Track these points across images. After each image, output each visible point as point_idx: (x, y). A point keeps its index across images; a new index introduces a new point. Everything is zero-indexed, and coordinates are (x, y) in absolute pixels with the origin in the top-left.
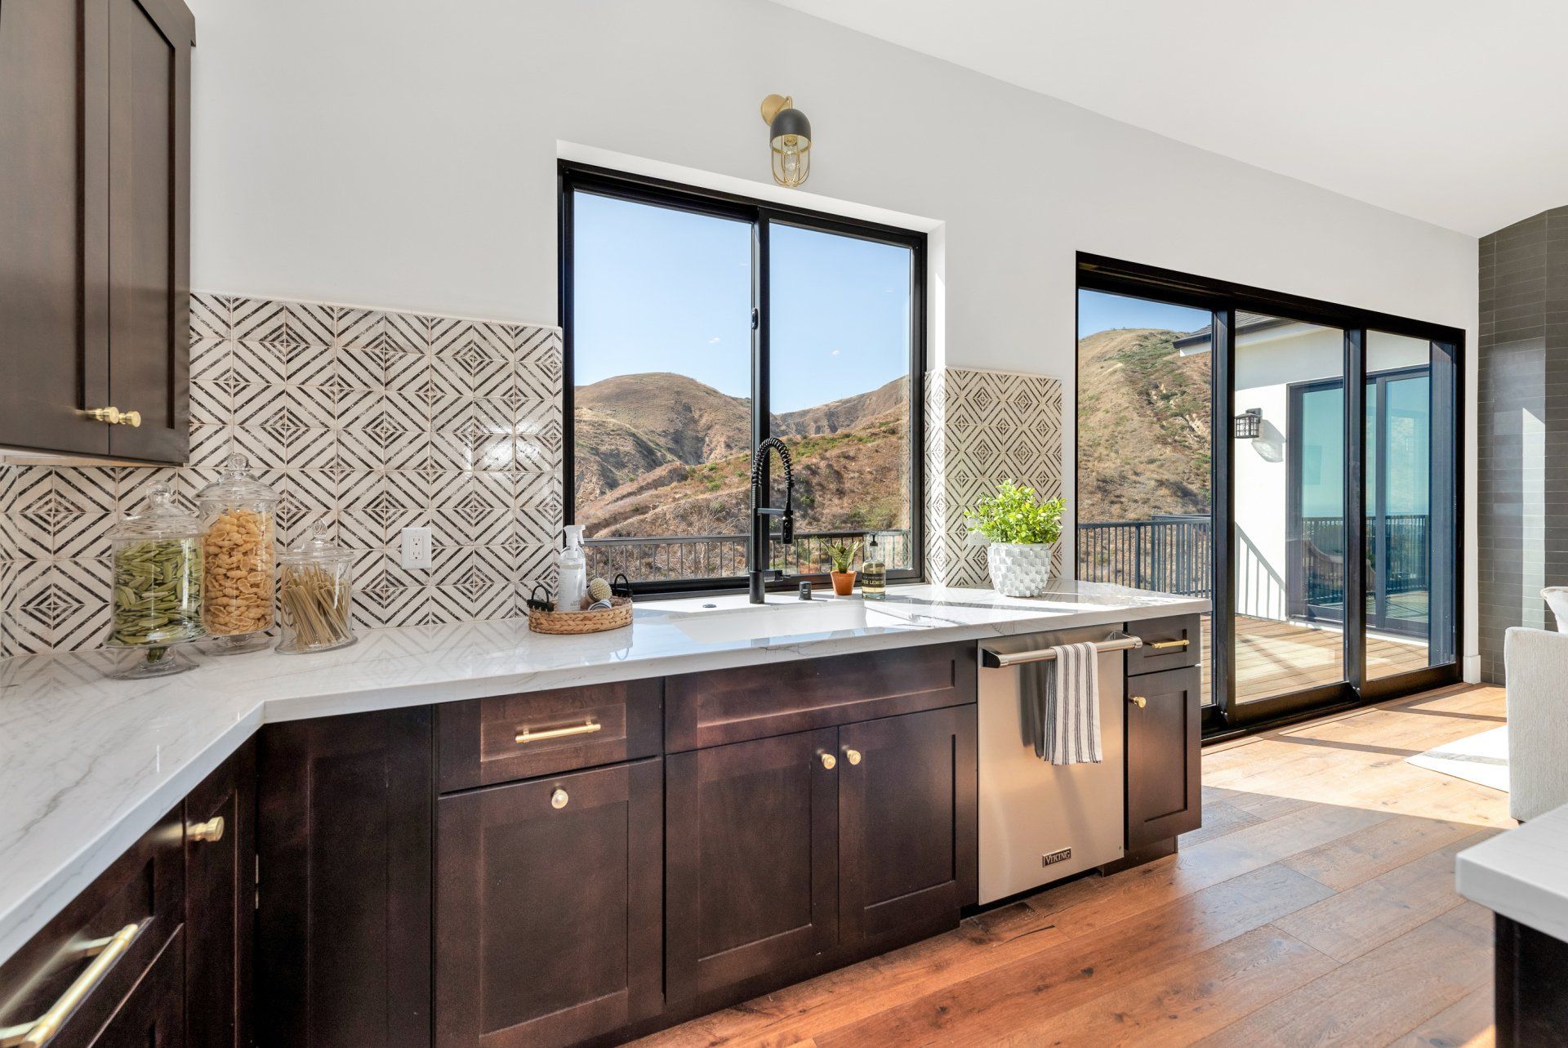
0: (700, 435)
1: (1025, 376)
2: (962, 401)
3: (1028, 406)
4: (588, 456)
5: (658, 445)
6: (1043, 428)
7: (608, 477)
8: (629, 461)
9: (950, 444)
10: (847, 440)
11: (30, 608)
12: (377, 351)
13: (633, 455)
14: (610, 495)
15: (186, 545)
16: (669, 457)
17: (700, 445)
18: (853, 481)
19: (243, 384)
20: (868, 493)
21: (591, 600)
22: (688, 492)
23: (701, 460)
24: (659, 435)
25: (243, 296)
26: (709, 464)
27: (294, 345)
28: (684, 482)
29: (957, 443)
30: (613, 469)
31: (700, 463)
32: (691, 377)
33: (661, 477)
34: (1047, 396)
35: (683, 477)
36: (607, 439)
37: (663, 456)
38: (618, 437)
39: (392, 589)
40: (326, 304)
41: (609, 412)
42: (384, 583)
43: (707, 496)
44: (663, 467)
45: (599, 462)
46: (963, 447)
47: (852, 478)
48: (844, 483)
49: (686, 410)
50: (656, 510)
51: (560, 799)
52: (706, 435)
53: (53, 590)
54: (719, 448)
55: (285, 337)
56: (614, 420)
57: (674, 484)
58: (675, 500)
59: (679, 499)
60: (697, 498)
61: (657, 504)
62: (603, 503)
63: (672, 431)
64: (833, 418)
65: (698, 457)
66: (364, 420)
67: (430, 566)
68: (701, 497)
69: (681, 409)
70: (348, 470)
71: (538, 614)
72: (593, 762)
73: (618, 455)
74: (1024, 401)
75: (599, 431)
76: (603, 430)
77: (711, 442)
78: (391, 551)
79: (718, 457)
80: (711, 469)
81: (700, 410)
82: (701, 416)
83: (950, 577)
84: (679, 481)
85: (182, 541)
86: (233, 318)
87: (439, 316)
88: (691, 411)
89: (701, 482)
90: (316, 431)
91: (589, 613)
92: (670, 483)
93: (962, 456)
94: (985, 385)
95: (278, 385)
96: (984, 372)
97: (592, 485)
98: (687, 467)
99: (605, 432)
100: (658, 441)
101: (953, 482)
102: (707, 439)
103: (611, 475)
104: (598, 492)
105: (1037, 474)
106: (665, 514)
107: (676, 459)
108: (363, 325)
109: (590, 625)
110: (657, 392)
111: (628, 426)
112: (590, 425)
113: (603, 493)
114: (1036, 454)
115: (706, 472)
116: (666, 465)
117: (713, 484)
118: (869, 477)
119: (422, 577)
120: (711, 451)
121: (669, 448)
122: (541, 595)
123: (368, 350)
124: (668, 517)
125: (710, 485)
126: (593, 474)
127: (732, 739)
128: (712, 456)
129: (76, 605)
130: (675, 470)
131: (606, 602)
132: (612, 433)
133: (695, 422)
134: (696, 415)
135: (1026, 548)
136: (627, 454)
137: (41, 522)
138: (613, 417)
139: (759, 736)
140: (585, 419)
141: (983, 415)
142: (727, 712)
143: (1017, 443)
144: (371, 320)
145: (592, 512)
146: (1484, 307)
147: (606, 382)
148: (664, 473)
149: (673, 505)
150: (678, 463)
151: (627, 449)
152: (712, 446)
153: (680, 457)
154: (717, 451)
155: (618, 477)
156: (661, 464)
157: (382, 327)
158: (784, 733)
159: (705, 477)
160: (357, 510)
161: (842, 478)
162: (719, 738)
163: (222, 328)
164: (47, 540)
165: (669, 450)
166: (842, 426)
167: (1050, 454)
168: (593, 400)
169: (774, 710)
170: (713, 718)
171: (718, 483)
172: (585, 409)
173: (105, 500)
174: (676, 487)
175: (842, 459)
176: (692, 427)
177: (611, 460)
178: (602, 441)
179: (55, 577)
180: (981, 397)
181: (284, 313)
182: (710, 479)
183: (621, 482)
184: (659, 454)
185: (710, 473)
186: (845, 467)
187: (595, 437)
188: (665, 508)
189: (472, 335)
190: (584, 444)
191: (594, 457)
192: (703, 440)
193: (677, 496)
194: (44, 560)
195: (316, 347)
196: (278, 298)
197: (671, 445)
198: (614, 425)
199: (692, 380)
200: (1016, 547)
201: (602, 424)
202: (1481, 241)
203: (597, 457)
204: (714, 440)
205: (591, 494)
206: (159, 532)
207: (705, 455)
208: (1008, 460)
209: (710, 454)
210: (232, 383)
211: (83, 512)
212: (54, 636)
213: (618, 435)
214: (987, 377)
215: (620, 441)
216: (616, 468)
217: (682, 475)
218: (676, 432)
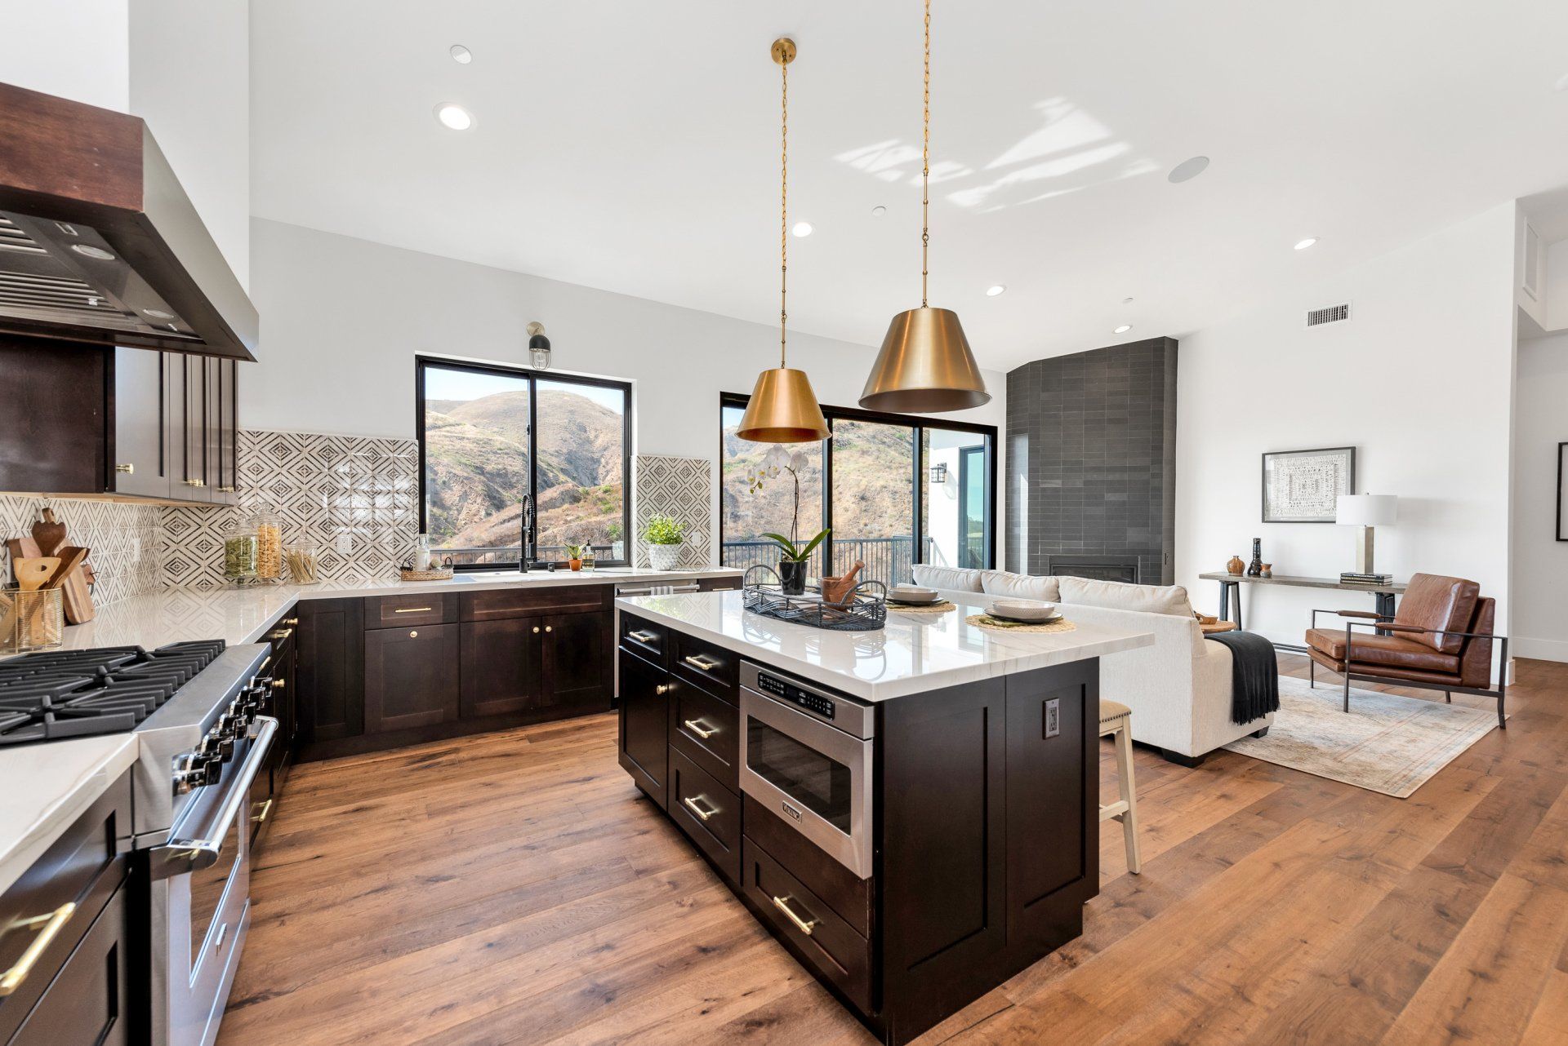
0: (596, 456)
1: (688, 459)
2: (647, 472)
3: (688, 475)
4: (472, 475)
5: (550, 465)
6: (699, 486)
7: (495, 498)
8: (518, 481)
9: (640, 495)
10: (743, 464)
11: (167, 567)
12: (325, 454)
13: (523, 475)
14: (497, 516)
15: (253, 539)
16: (562, 477)
17: (596, 466)
18: (747, 505)
19: (261, 470)
20: (762, 517)
21: (432, 567)
22: (581, 515)
23: (596, 482)
24: (552, 455)
25: (261, 431)
26: (603, 486)
27: (284, 452)
28: (576, 504)
29: (644, 494)
30: (500, 490)
31: (595, 485)
32: (586, 396)
33: (552, 499)
34: (701, 469)
35: (576, 499)
36: (493, 458)
37: (556, 476)
38: (506, 456)
39: (332, 563)
40: (300, 433)
41: (496, 429)
42: (328, 560)
43: (600, 518)
44: (554, 489)
45: (484, 482)
46: (648, 496)
47: (747, 502)
48: (739, 507)
49: (580, 430)
50: (546, 533)
51: (414, 634)
52: (602, 456)
53: (177, 560)
54: (615, 469)
55: (280, 448)
56: (502, 439)
57: (566, 506)
58: (566, 522)
59: (570, 522)
60: (590, 520)
61: (548, 526)
62: (488, 525)
63: (565, 451)
64: (732, 443)
65: (594, 480)
66: (318, 486)
67: (351, 552)
68: (594, 519)
69: (574, 428)
70: (311, 508)
71: (405, 572)
72: (428, 623)
73: (506, 474)
74: (687, 472)
75: (483, 450)
76: (488, 448)
77: (607, 463)
78: (332, 545)
79: (615, 479)
80: (606, 492)
81: (596, 430)
82: (596, 437)
83: (640, 562)
84: (571, 503)
85: (252, 538)
86: (256, 441)
87: (355, 437)
88: (585, 431)
89: (595, 504)
90: (295, 490)
91: (432, 572)
92: (562, 504)
93: (647, 500)
94: (662, 464)
95: (277, 470)
96: (661, 457)
97: (476, 507)
98: (581, 489)
99: (491, 451)
100: (550, 462)
101: (642, 514)
102: (603, 460)
103: (498, 496)
104: (483, 513)
105: (695, 509)
106: (556, 536)
107: (569, 480)
108: (317, 442)
109: (430, 577)
110: (548, 411)
111: (517, 444)
112: (473, 442)
113: (489, 514)
114: (694, 499)
115: (600, 494)
116: (557, 486)
117: (607, 506)
118: (763, 501)
119: (346, 557)
120: (608, 472)
121: (562, 469)
122: (406, 565)
123: (320, 453)
124: (558, 540)
125: (603, 508)
126: (478, 495)
127: (491, 618)
128: (609, 478)
129: (187, 566)
130: (567, 492)
131: (440, 568)
132: (499, 452)
133: (590, 442)
134: (592, 437)
135: (662, 547)
136: (515, 474)
137: (172, 531)
138: (501, 434)
139: (503, 618)
140: (469, 436)
141: (661, 480)
142: (487, 608)
143: (682, 494)
144: (321, 439)
145: (475, 535)
146: (1010, 412)
147: (492, 398)
148: (555, 495)
149: (565, 527)
150: (570, 484)
151: (516, 469)
152: (608, 467)
153: (574, 478)
154: (613, 473)
155: (506, 498)
156: (552, 485)
157: (327, 443)
158: (516, 617)
159: (599, 499)
160: (315, 526)
161: (737, 501)
162: (484, 618)
163: (251, 445)
164: (174, 538)
165: (563, 471)
166: (742, 450)
167: (703, 499)
168: (478, 416)
169: (510, 608)
170: (481, 610)
171: (612, 505)
172: (469, 425)
173: (199, 521)
174: (568, 509)
175: (737, 484)
176: (586, 447)
177: (498, 480)
178: (488, 460)
179: (178, 554)
180: (659, 471)
181: (279, 438)
182: (605, 501)
183: (509, 503)
184: (551, 475)
185: (605, 495)
186: (740, 492)
187: (479, 455)
188: (556, 530)
189: (371, 445)
190: (467, 463)
191: (478, 476)
192: (598, 461)
193: (569, 518)
194: (173, 547)
195: (295, 453)
196: (277, 431)
197: (565, 466)
198: (501, 444)
199: (587, 399)
200: (658, 546)
201: (488, 442)
202: (1008, 374)
203: (482, 477)
204: (610, 461)
205: (475, 515)
206: (241, 535)
207: (601, 477)
208: (676, 503)
209: (606, 476)
210: (256, 469)
211: (190, 526)
212: (178, 579)
213: (506, 454)
214: (663, 460)
215: (508, 461)
216: (504, 488)
217: (575, 497)
218: (570, 453)
